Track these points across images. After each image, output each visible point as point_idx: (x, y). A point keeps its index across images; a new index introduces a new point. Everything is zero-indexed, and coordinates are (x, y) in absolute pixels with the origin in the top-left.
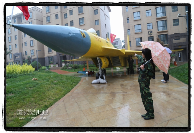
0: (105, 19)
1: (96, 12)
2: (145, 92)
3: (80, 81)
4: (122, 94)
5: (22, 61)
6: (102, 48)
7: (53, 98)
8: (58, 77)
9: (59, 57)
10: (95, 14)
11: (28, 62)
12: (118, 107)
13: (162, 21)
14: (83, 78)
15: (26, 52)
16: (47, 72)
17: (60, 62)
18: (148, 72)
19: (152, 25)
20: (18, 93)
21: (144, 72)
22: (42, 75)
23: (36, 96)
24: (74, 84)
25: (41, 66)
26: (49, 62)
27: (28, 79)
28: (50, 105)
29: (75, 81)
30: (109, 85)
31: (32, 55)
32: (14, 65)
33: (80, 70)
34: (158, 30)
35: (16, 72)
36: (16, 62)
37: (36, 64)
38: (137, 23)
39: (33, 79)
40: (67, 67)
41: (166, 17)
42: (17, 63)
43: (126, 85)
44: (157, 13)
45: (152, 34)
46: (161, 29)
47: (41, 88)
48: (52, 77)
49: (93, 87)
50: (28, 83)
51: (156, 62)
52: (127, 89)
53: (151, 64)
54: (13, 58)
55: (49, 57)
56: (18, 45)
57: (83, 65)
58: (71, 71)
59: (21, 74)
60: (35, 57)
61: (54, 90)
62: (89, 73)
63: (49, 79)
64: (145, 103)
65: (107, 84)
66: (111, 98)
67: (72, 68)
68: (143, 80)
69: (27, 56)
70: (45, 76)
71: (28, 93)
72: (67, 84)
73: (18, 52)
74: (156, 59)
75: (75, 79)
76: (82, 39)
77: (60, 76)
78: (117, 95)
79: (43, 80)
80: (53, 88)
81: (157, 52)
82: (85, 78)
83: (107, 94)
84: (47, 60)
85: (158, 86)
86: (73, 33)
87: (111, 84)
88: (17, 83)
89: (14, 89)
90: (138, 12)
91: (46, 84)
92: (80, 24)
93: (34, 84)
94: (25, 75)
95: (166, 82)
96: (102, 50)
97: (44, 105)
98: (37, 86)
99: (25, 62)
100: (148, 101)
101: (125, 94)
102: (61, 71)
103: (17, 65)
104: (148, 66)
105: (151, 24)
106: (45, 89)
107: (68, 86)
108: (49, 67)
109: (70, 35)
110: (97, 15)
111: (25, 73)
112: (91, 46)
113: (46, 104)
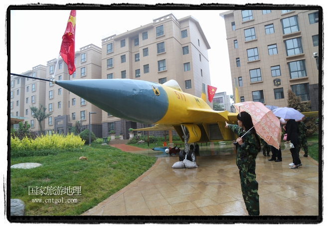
0: (200, 60)
1: (186, 51)
2: (248, 181)
3: (154, 163)
4: (218, 185)
5: (67, 129)
6: (188, 110)
7: (108, 189)
8: (120, 156)
9: (125, 124)
10: (184, 54)
11: (76, 130)
12: (207, 205)
13: (296, 61)
14: (160, 158)
15: (74, 114)
16: (104, 147)
17: (127, 132)
18: (249, 147)
19: (280, 69)
20: (57, 179)
21: (244, 148)
22: (94, 152)
23: (82, 183)
24: (144, 167)
25: (95, 137)
26: (109, 131)
27: (73, 157)
28: (102, 199)
29: (146, 163)
30: (200, 171)
31: (83, 118)
32: (54, 135)
33: (158, 145)
34: (291, 78)
35: (55, 146)
36: (58, 130)
37: (88, 135)
38: (253, 66)
39: (80, 158)
40: (137, 140)
41: (303, 56)
42: (58, 133)
43: (226, 172)
44: (287, 50)
45: (280, 84)
46: (295, 76)
47: (91, 173)
48: (110, 155)
49: (173, 174)
50: (72, 164)
51: (261, 132)
52: (228, 177)
53: (252, 135)
54: (53, 123)
55: (109, 124)
56: (62, 103)
57: (163, 138)
58: (143, 147)
59: (63, 149)
60: (87, 123)
61: (111, 176)
62: (170, 150)
63: (106, 159)
64: (247, 199)
65: (197, 169)
66: (198, 192)
67: (145, 141)
68: (243, 161)
69: (76, 120)
70: (99, 153)
71: (71, 179)
72: (133, 167)
73: (62, 115)
74: (261, 128)
75: (146, 160)
76: (153, 98)
77: (123, 155)
78: (209, 187)
79: (96, 159)
80: (110, 173)
81: (258, 116)
82: (163, 158)
83: (193, 185)
84: (105, 128)
85: (281, 174)
86: (140, 90)
87: (203, 170)
88: (57, 164)
89: (51, 172)
90: (254, 48)
91: (100, 166)
92: (159, 70)
93: (81, 165)
94: (70, 150)
95: (297, 167)
96: (187, 114)
97: (93, 198)
98: (85, 169)
99: (72, 130)
100: (251, 195)
101: (222, 186)
102: (127, 146)
103: (58, 135)
104: (248, 139)
105: (278, 67)
106: (97, 174)
107: (134, 171)
108: (108, 140)
109: (134, 92)
110: (187, 55)
111: (69, 149)
112: (169, 108)
113: (97, 197)
